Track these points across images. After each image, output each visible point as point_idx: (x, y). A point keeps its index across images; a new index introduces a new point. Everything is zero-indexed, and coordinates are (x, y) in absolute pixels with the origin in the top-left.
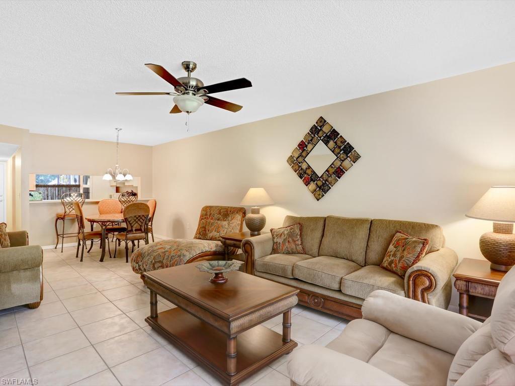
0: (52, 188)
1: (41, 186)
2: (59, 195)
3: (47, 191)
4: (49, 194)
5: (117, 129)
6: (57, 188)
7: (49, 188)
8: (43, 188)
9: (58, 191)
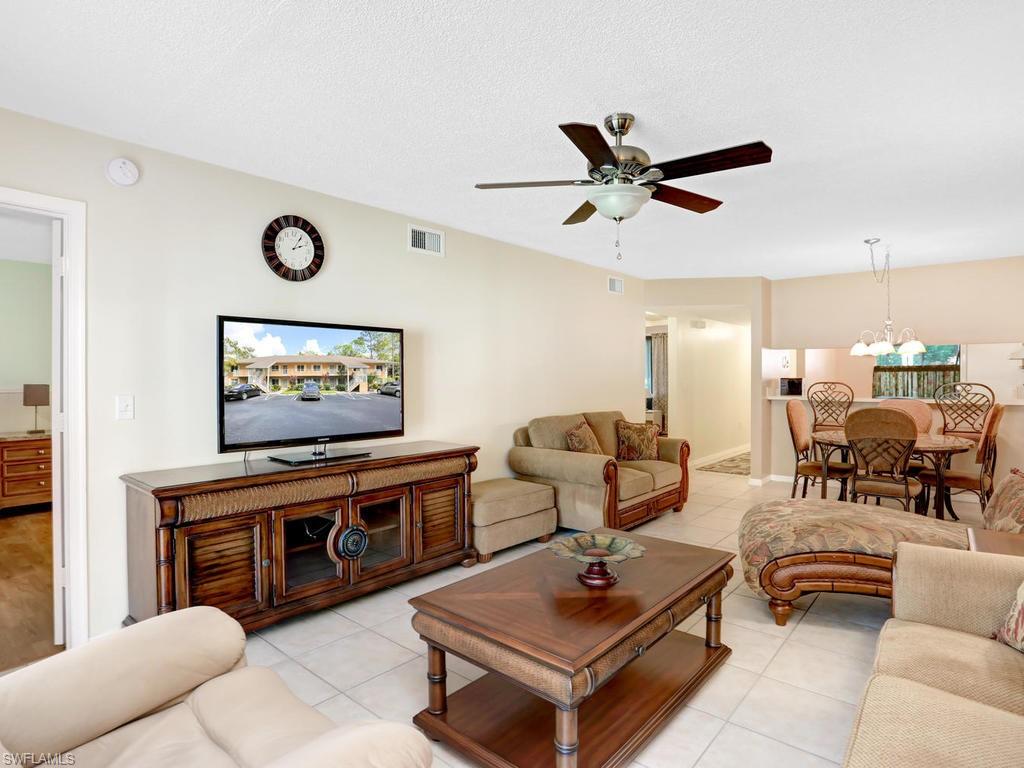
0: (906, 373)
1: (884, 369)
2: (919, 386)
3: (896, 379)
4: (900, 387)
5: (867, 242)
6: (915, 374)
7: (900, 373)
8: (888, 373)
9: (919, 379)
